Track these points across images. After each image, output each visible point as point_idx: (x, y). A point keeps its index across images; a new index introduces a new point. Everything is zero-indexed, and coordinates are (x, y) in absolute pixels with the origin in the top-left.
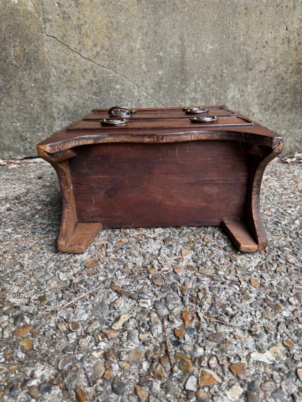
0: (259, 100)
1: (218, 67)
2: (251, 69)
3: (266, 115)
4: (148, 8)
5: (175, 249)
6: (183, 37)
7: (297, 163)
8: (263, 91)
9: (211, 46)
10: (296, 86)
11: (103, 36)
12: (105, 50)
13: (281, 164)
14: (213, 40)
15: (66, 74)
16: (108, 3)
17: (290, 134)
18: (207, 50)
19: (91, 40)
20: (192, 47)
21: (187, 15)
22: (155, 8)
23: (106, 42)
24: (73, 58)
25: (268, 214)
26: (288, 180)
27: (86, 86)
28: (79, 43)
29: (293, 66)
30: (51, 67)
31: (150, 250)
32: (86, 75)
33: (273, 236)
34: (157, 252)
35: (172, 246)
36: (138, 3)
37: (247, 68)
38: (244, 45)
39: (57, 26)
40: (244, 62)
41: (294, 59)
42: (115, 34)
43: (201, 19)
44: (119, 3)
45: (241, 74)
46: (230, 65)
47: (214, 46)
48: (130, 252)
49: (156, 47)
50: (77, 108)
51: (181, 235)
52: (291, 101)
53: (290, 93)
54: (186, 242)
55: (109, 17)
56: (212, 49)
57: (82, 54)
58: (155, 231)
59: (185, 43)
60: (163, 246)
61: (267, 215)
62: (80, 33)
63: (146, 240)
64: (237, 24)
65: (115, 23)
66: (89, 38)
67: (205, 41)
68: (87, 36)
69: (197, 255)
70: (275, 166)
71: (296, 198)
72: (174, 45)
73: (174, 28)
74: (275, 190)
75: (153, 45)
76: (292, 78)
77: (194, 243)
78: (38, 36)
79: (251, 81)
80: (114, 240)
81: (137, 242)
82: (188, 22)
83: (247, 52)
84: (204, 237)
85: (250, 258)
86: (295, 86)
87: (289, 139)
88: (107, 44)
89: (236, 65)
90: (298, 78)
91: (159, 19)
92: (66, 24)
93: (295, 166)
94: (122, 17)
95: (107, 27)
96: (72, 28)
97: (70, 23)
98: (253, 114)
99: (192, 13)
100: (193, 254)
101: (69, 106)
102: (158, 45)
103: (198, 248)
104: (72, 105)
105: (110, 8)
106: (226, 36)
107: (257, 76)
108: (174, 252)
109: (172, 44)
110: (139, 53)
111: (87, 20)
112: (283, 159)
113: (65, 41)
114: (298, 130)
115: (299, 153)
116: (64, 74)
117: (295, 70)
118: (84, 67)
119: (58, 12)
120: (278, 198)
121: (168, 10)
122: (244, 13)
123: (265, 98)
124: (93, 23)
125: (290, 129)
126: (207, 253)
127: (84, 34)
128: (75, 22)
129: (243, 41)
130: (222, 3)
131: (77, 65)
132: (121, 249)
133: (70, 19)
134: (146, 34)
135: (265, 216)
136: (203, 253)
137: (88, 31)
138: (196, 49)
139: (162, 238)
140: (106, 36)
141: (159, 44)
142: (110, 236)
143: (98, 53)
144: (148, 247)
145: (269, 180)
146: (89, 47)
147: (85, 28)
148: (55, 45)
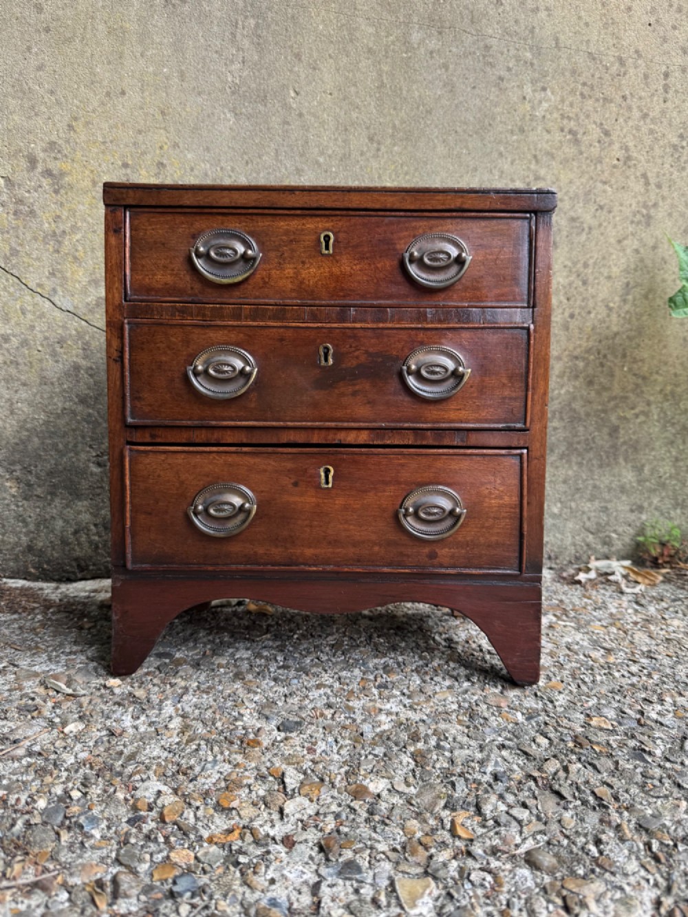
5: (369, 880)
7: (602, 583)
10: (573, 405)
13: (566, 588)
15: (6, 346)
17: (571, 512)
19: (86, 270)
24: (29, 308)
25: (605, 727)
26: (602, 626)
27: (59, 379)
28: (53, 274)
29: (561, 362)
31: (279, 893)
32: (62, 350)
33: (651, 800)
34: (306, 899)
35: (359, 869)
41: (564, 347)
48: (207, 907)
50: (26, 433)
51: (377, 818)
52: (565, 438)
53: (562, 419)
54: (399, 847)
57: (56, 299)
58: (286, 811)
60: (324, 871)
61: (601, 729)
62: (58, 251)
63: (259, 851)
66: (80, 263)
68: (75, 258)
69: (450, 896)
70: (555, 593)
71: (649, 676)
74: (585, 655)
76: (562, 386)
77: (427, 848)
80: (141, 860)
81: (226, 859)
84: (453, 822)
85: (621, 889)
86: (569, 404)
87: (570, 525)
90: (575, 387)
93: (602, 591)
96: (35, 239)
97: (33, 224)
100: (436, 893)
101: (5, 428)
103: (445, 865)
104: (12, 426)
108: (367, 892)
111: (79, 224)
112: (565, 574)
113: (14, 266)
114: (589, 505)
115: (597, 559)
117: (568, 370)
118: (60, 331)
119: (5, 198)
120: (604, 677)
125: (570, 500)
126: (482, 885)
127: (67, 254)
128: (47, 225)
131: (40, 326)
132: (172, 895)
133: (35, 216)
135: (600, 733)
136: (468, 886)
137: (80, 248)
139: (312, 836)
142: (126, 842)
143: (100, 302)
144: (272, 881)
145: (559, 629)
146: (77, 285)
147: (71, 239)
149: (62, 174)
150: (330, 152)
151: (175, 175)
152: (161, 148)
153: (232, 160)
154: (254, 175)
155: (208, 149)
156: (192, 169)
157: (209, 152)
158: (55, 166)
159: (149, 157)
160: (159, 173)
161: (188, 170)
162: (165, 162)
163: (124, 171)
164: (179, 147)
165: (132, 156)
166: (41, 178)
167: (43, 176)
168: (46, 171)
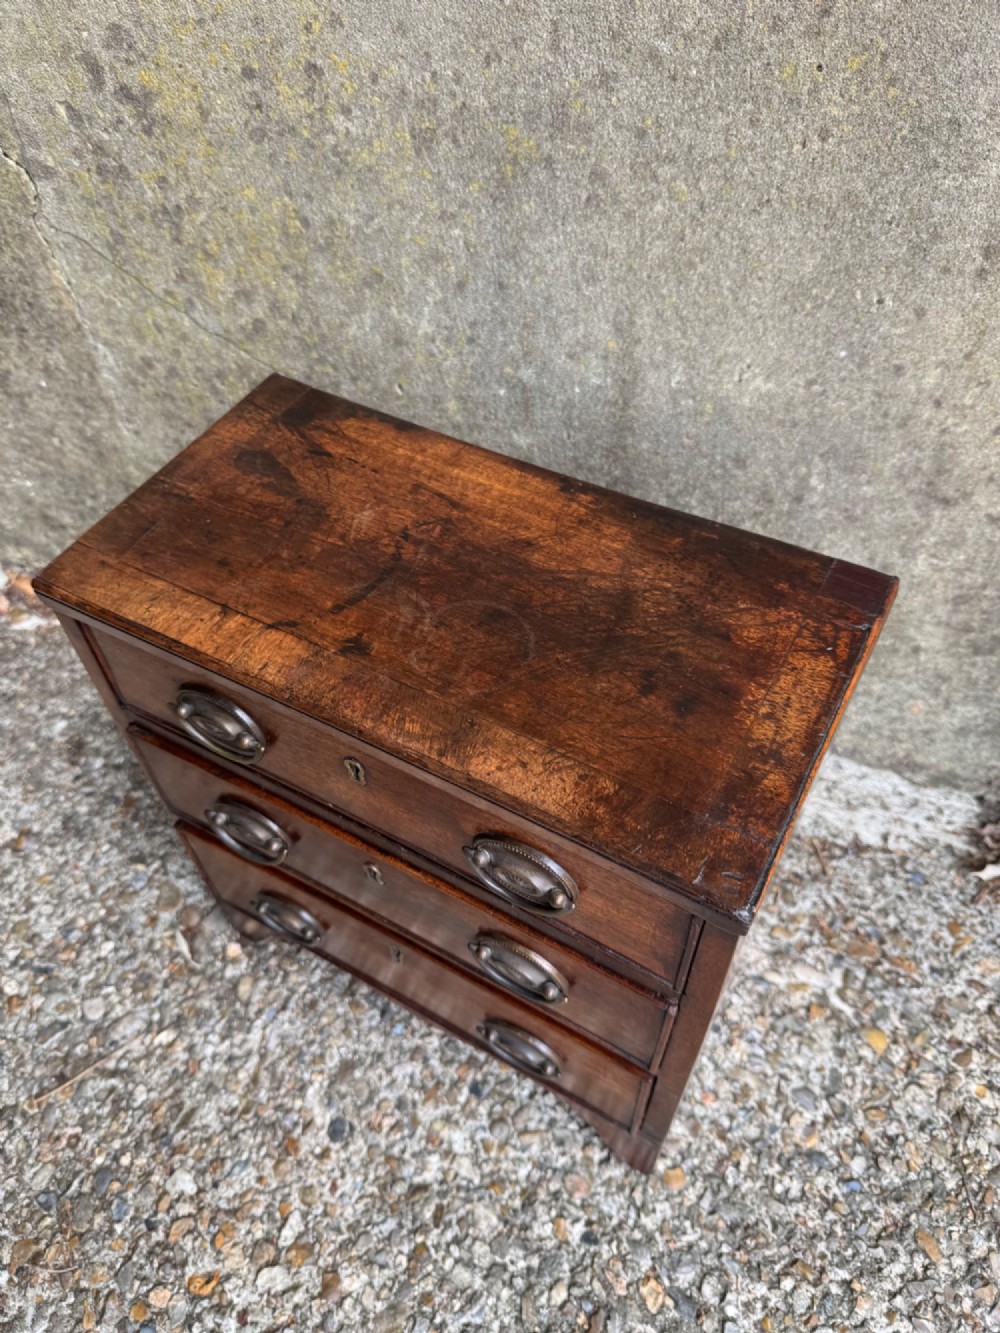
0: (955, 611)
1: (785, 466)
2: (946, 502)
3: (974, 665)
4: (466, 179)
6: (632, 323)
8: (984, 586)
9: (768, 378)
11: (274, 267)
12: (284, 317)
14: (778, 360)
15: (151, 373)
16: (281, 134)
18: (742, 394)
19: (228, 273)
20: (671, 373)
21: (659, 237)
22: (501, 181)
23: (286, 291)
24: (165, 325)
28: (181, 277)
30: (91, 340)
36: (418, 152)
37: (929, 495)
38: (938, 404)
39: (83, 197)
40: (919, 469)
42: (320, 266)
43: (732, 265)
44: (330, 139)
45: (893, 510)
46: (849, 470)
47: (780, 385)
49: (505, 344)
55: (290, 195)
56: (769, 397)
57: (196, 316)
59: (640, 352)
62: (177, 240)
64: (920, 313)
65: (317, 220)
66: (216, 261)
67: (738, 357)
68: (205, 252)
72: (586, 349)
73: (592, 279)
75: (492, 333)
78: (19, 225)
79: (936, 544)
82: (661, 266)
83: (947, 438)
88: (291, 296)
89: (879, 474)
91: (518, 231)
92: (116, 199)
94: (347, 203)
95: (286, 234)
96: (141, 217)
97: (131, 193)
98: (916, 650)
99: (688, 231)
102: (515, 338)
105: (292, 156)
106: (851, 355)
107: (970, 532)
109: (578, 343)
110: (432, 355)
111: (198, 195)
113: (126, 261)
116: (140, 370)
118: (215, 362)
119: (76, 142)
121: (563, 201)
122: (970, 268)
123: (984, 612)
124: (224, 209)
127: (193, 246)
128: (150, 194)
129: (938, 386)
130: (854, 207)
131: (186, 351)
133: (128, 177)
134: (461, 286)
137: (210, 237)
138: (690, 381)
140: (285, 268)
141: (520, 335)
143: (258, 326)
146: (221, 298)
147: (192, 222)
148: (91, 265)
149: (149, 95)
150: (688, 24)
151: (343, 94)
152: (308, 28)
153: (454, 53)
154: (506, 90)
155: (401, 29)
156: (374, 80)
157: (404, 34)
158: (138, 77)
159: (288, 52)
160: (312, 89)
161: (367, 81)
162: (319, 62)
163: (247, 87)
164: (342, 25)
165: (256, 51)
166: (116, 104)
167: (121, 102)
168: (122, 89)
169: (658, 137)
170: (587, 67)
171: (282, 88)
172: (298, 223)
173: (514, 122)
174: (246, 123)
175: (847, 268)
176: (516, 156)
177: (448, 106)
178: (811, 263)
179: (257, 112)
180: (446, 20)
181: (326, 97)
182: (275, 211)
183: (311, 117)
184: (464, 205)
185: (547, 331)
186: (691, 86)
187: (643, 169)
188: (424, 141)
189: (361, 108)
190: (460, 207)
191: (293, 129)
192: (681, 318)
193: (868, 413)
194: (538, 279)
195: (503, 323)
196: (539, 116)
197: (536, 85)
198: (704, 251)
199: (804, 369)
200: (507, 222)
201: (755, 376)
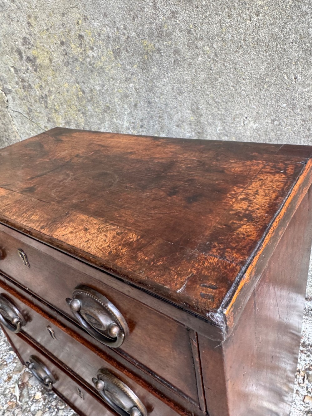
4: (132, 64)
6: (198, 108)
9: (255, 123)
11: (76, 111)
14: (258, 113)
16: (73, 62)
18: (246, 130)
19: (62, 116)
20: (216, 126)
21: (202, 70)
22: (144, 62)
23: (80, 119)
28: (49, 121)
36: (116, 57)
39: (20, 98)
42: (90, 107)
43: (232, 76)
44: (88, 60)
47: (261, 124)
49: (154, 126)
55: (78, 83)
56: (257, 130)
59: (202, 119)
62: (46, 107)
65: (87, 90)
66: (59, 112)
67: (241, 114)
68: (55, 110)
72: (183, 122)
73: (180, 93)
75: (148, 122)
78: (3, 111)
82: (205, 82)
91: (152, 80)
92: (28, 96)
94: (96, 83)
95: (78, 97)
96: (36, 101)
97: (32, 93)
99: (212, 66)
102: (157, 123)
105: (77, 69)
106: (288, 105)
109: (180, 120)
111: (51, 89)
113: (33, 118)
119: (16, 79)
121: (166, 64)
124: (59, 93)
127: (51, 108)
128: (38, 92)
133: (32, 88)
134: (136, 105)
137: (56, 104)
138: (224, 129)
140: (79, 110)
141: (159, 121)
147: (50, 99)
148: (23, 122)
149: (35, 58)
151: (91, 43)
152: (78, 23)
155: (105, 15)
157: (107, 17)
158: (32, 53)
159: (73, 33)
160: (81, 44)
161: (97, 36)
162: (82, 34)
163: (63, 48)
164: (88, 19)
165: (64, 35)
166: (26, 63)
167: (27, 62)
168: (28, 58)
169: (195, 31)
170: (167, 12)
171: (73, 46)
172: (81, 93)
173: (145, 38)
174: (63, 61)
175: (278, 67)
176: (147, 51)
177: (123, 38)
178: (263, 67)
179: (66, 56)
180: (119, 8)
181: (86, 45)
182: (74, 90)
183: (82, 54)
184: (133, 74)
185: (168, 118)
186: (204, 8)
187: (192, 45)
188: (117, 53)
189: (96, 47)
190: (132, 75)
191: (77, 59)
192: (216, 102)
193: (301, 130)
194: (161, 97)
195: (152, 117)
196: (153, 35)
197: (151, 23)
198: (220, 73)
199: (269, 115)
200: (148, 77)
201: (250, 122)
